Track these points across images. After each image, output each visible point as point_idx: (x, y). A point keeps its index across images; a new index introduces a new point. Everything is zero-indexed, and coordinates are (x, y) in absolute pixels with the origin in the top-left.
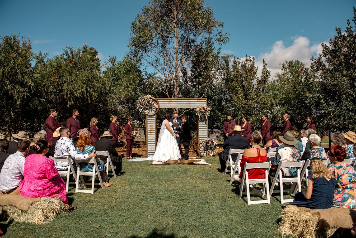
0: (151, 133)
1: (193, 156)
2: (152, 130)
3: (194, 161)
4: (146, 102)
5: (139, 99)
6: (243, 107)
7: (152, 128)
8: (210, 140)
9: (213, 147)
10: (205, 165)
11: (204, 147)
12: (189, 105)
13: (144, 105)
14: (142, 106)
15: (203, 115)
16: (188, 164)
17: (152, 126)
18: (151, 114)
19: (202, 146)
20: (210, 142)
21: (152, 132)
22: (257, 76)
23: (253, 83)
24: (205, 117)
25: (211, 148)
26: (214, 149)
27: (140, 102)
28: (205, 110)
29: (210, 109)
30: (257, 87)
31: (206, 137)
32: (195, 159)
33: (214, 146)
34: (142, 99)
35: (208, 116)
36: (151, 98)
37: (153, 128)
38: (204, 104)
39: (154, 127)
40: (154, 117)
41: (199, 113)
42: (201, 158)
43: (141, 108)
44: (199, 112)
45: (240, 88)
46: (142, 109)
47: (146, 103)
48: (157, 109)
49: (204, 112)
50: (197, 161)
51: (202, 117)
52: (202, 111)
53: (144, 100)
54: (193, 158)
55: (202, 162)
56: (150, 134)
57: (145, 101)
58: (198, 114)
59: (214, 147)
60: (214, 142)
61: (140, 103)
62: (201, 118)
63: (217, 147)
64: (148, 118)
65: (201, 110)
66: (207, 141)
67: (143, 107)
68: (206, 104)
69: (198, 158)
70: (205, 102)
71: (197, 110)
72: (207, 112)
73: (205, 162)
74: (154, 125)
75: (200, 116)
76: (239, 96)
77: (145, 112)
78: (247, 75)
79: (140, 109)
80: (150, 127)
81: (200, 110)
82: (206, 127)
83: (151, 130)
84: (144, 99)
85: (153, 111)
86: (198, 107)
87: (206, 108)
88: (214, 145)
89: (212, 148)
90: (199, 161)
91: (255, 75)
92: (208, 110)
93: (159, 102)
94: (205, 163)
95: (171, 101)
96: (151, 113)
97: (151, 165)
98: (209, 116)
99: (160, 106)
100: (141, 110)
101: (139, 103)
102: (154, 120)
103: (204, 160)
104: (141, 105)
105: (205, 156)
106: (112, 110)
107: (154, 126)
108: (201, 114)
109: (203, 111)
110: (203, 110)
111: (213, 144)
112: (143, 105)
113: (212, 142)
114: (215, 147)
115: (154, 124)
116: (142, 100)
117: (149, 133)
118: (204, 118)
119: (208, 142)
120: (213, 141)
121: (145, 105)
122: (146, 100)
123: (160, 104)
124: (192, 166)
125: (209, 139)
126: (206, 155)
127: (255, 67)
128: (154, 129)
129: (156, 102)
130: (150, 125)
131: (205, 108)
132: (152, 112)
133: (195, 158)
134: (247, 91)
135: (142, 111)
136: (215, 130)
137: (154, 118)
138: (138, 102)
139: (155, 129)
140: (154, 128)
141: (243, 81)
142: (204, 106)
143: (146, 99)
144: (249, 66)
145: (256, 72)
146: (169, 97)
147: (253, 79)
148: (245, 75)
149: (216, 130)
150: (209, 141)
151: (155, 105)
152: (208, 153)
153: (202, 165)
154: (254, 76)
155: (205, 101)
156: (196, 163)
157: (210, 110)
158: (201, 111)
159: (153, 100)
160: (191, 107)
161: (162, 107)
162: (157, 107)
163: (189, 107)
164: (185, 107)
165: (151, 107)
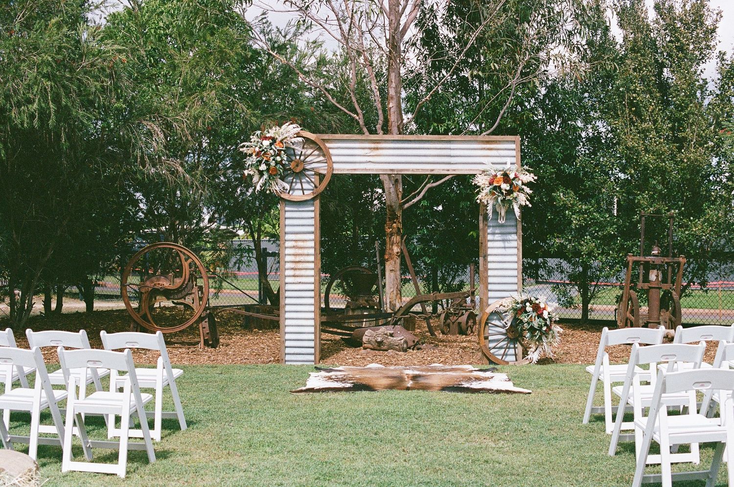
0: (298, 273)
1: (462, 363)
2: (302, 258)
3: (469, 379)
4: (280, 151)
5: (254, 138)
6: (663, 172)
7: (300, 251)
8: (527, 301)
9: (541, 327)
10: (508, 392)
11: (504, 327)
12: (449, 163)
13: (273, 164)
14: (263, 167)
15: (503, 201)
16: (444, 389)
17: (300, 244)
18: (297, 195)
19: (497, 323)
20: (529, 308)
21: (300, 266)
22: (719, 48)
23: (703, 76)
24: (510, 212)
25: (532, 330)
26: (546, 334)
27: (257, 149)
28: (511, 185)
29: (530, 178)
30: (718, 92)
31: (515, 287)
32: (472, 371)
33: (546, 325)
34: (266, 138)
35: (523, 208)
36: (298, 135)
37: (306, 251)
38: (509, 160)
39: (309, 248)
40: (312, 208)
41: (487, 195)
42: (493, 370)
43: (261, 173)
44: (487, 190)
45: (651, 93)
46: (266, 176)
47: (279, 155)
48: (322, 177)
49: (510, 192)
50: (478, 379)
51: (498, 210)
52: (499, 187)
53: (271, 144)
54: (463, 370)
55: (499, 381)
56: (294, 276)
57: (277, 147)
58: (483, 197)
59: (544, 328)
60: (544, 309)
61: (258, 154)
62: (495, 212)
63: (557, 329)
64: (288, 215)
65: (495, 184)
66: (518, 303)
67: (268, 170)
68: (514, 160)
69: (481, 370)
70: (514, 153)
71: (481, 181)
72: (521, 190)
73: (511, 383)
74: (310, 240)
75: (490, 208)
76: (644, 125)
77: (277, 189)
78: (678, 40)
79: (255, 179)
80: (294, 247)
81: (491, 184)
82: (515, 251)
83: (298, 259)
84: (274, 140)
85: (306, 186)
86: (484, 172)
87: (516, 177)
88: (544, 319)
89: (536, 330)
90: (486, 379)
91: (712, 43)
92: (523, 184)
93: (331, 151)
94: (509, 386)
95: (377, 149)
96: (301, 192)
97: (301, 391)
98: (527, 205)
99: (335, 166)
100: (259, 183)
101: (251, 155)
102: (312, 222)
103: (504, 376)
104: (260, 162)
105: (507, 363)
106: (143, 179)
107: (312, 244)
108: (496, 199)
109: (505, 187)
110: (505, 182)
111: (540, 316)
112: (267, 164)
113: (536, 308)
114: (549, 328)
115: (312, 236)
116: (266, 143)
117: (291, 273)
118: (507, 212)
119: (523, 310)
120: (542, 306)
121: (277, 163)
122: (281, 141)
123: (334, 159)
124: (460, 395)
125: (524, 297)
126: (513, 358)
127: (708, 10)
128: (309, 255)
129: (320, 149)
130: (297, 241)
131: (512, 176)
132: (303, 189)
133: (470, 367)
134: (680, 105)
135: (265, 184)
136: (548, 259)
137: (312, 215)
138: (249, 152)
139: (315, 255)
140: (312, 251)
141: (662, 66)
142: (508, 166)
143: (279, 139)
144: (688, 7)
145: (713, 31)
146: (365, 130)
147: (703, 59)
148: (670, 41)
149: (552, 262)
150: (524, 302)
151: (315, 162)
152: (520, 349)
153: (498, 392)
154: (708, 47)
155: (513, 146)
156: (475, 385)
157: (529, 185)
158: (495, 188)
159: (307, 140)
160: (454, 170)
161: (344, 170)
162: (325, 170)
163: (448, 170)
164: (432, 170)
165: (297, 171)
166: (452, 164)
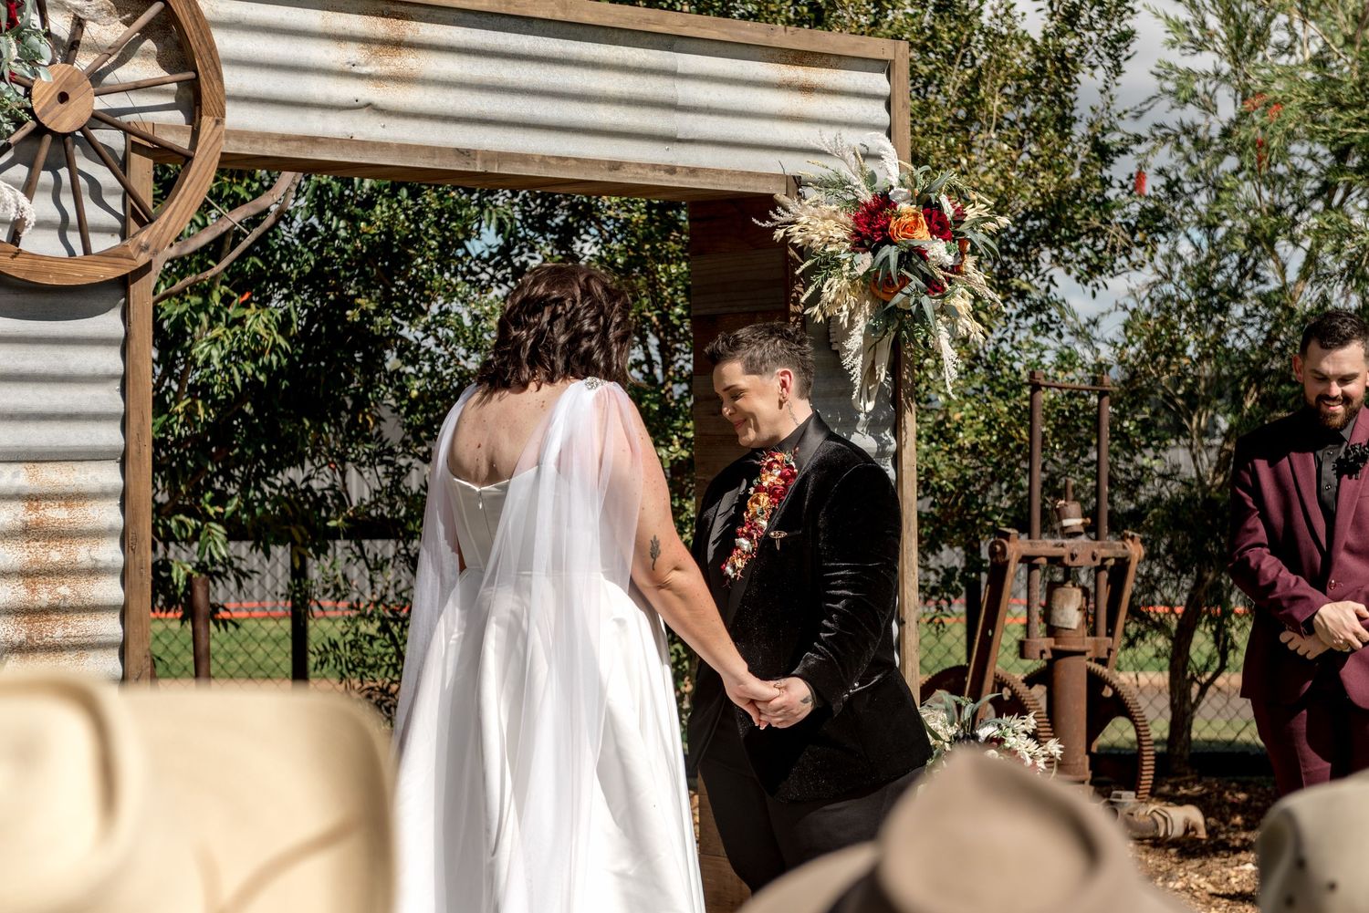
2: (65, 590)
7: (56, 555)
12: (669, 140)
17: (56, 514)
21: (58, 630)
37: (83, 553)
39: (97, 534)
40: (109, 323)
41: (853, 285)
48: (168, 163)
52: (917, 252)
65: (899, 239)
70: (882, 111)
74: (103, 495)
80: (28, 532)
83: (44, 596)
93: (222, 42)
95: (398, 44)
102: (112, 399)
107: (113, 513)
109: (941, 252)
110: (933, 233)
115: (112, 474)
123: (234, 80)
128: (95, 571)
130: (32, 498)
137: (113, 360)
139: (126, 571)
140: (113, 551)
155: (878, 82)
160: (693, 171)
161: (265, 137)
162: (177, 129)
163: (672, 170)
164: (615, 166)
165: (63, 128)
166: (680, 141)
